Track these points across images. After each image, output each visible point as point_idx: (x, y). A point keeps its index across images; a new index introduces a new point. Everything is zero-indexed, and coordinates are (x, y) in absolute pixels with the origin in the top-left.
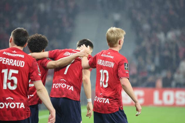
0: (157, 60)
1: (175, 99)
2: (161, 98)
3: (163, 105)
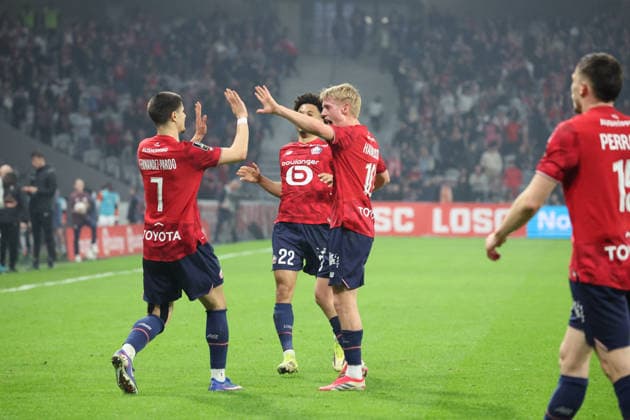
0: (436, 148)
1: (472, 223)
2: (446, 221)
3: (451, 234)
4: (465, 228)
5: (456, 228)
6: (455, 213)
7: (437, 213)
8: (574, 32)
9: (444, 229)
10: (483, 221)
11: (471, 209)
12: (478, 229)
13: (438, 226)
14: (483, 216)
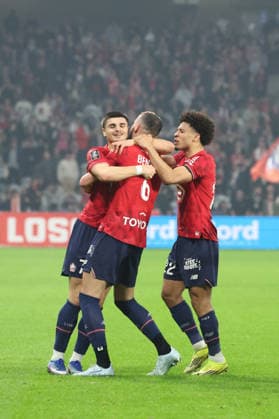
4: (41, 238)
5: (30, 238)
6: (30, 222)
7: (12, 223)
8: (150, 37)
9: (19, 239)
10: (58, 230)
11: (47, 218)
12: (53, 239)
13: (12, 236)
14: (58, 226)
